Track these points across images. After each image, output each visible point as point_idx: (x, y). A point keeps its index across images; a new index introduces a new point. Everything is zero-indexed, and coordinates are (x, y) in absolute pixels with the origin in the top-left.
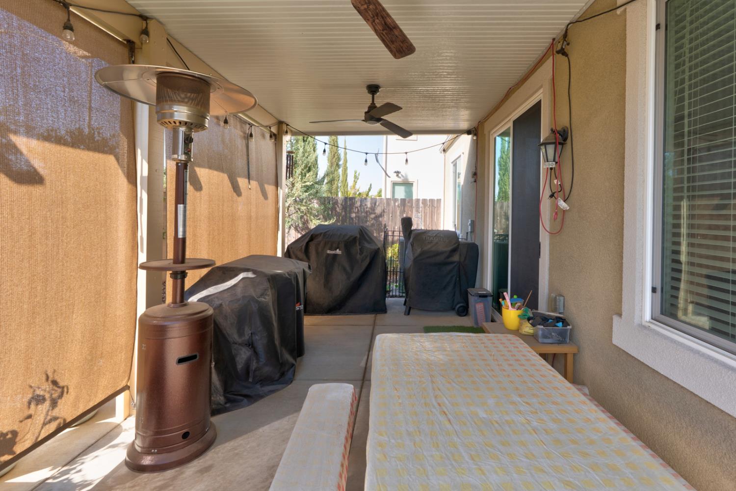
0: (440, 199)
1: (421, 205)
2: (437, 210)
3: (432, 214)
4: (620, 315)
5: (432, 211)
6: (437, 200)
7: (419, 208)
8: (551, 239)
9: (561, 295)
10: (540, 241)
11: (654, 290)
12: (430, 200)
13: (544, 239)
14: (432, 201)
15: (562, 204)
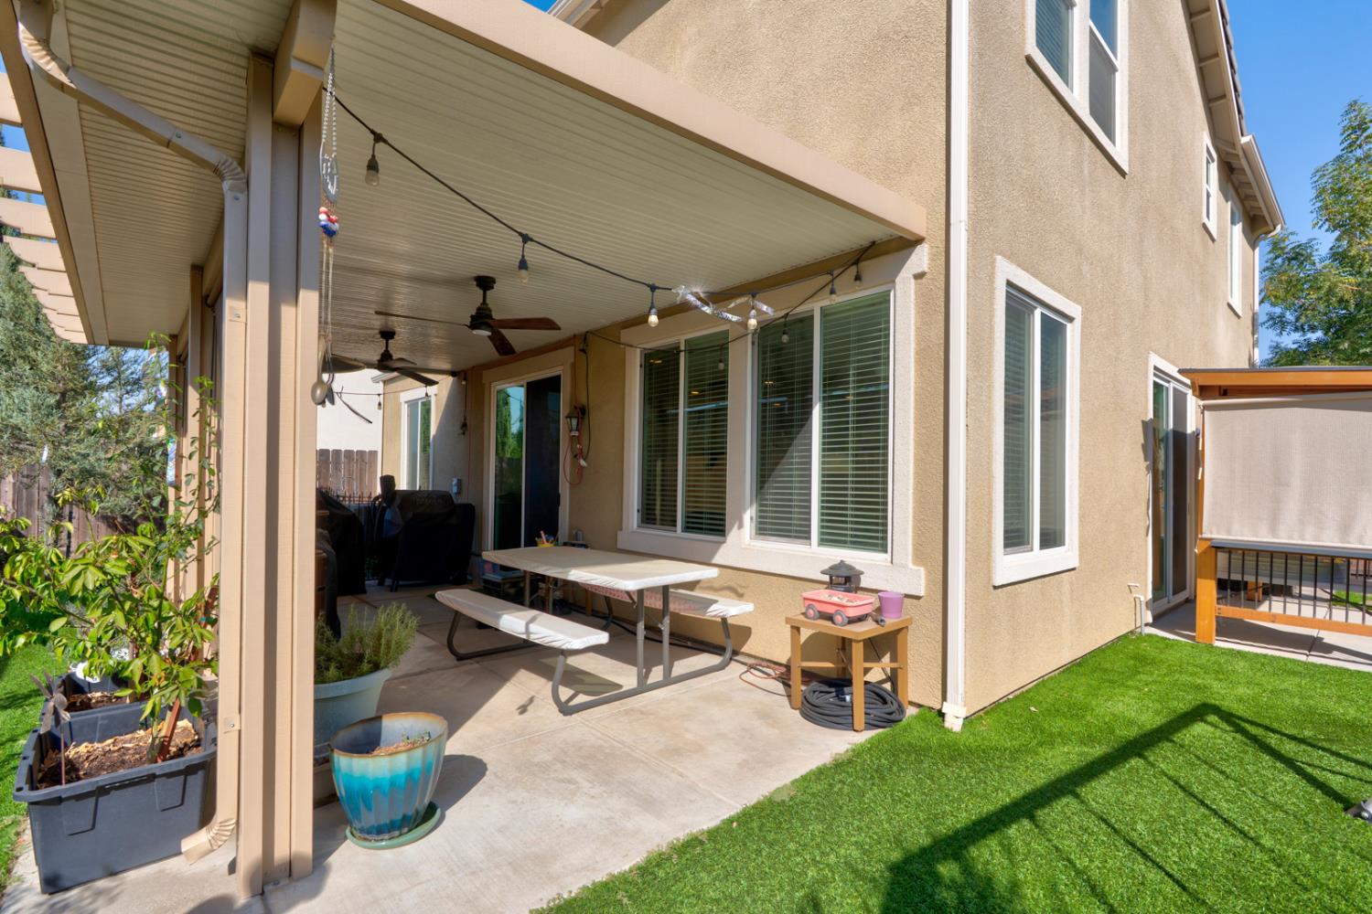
0: (376, 452)
1: (343, 459)
2: (370, 467)
3: (361, 474)
4: (621, 530)
5: (361, 470)
6: (370, 452)
7: (340, 464)
8: (571, 489)
9: (580, 530)
10: (560, 492)
11: (638, 511)
12: (357, 452)
13: (564, 489)
14: (361, 453)
15: (583, 463)
